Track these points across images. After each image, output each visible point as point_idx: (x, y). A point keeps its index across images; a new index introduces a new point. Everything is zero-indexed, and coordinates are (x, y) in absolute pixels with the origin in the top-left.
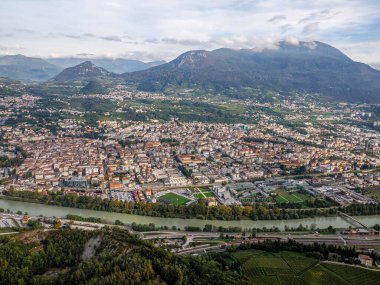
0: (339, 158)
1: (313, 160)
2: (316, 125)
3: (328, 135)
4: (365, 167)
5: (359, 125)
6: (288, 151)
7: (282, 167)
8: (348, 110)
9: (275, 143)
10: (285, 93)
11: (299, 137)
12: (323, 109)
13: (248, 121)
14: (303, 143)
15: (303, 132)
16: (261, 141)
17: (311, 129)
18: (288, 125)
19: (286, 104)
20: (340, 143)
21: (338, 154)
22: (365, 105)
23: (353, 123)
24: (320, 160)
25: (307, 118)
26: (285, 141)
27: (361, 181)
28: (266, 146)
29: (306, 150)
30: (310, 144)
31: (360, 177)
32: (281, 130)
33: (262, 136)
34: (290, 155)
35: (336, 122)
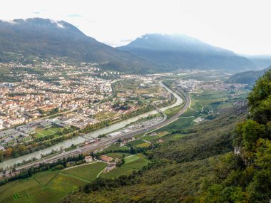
0: (80, 99)
1: (64, 103)
2: (67, 78)
3: (74, 84)
4: (95, 102)
5: (93, 76)
6: (46, 99)
7: (41, 111)
8: (86, 68)
9: (35, 94)
10: (43, 57)
11: (55, 88)
12: (71, 67)
13: (13, 80)
14: (57, 92)
15: (58, 84)
16: (24, 94)
17: (63, 81)
18: (47, 80)
19: (44, 65)
20: (82, 89)
21: (80, 96)
22: (96, 64)
23: (90, 75)
24: (68, 102)
25: (60, 74)
26: (44, 92)
27: (93, 111)
28: (28, 98)
29: (59, 97)
30: (62, 92)
31: (92, 109)
32: (42, 84)
33: (25, 90)
34: (47, 101)
35: (79, 76)
